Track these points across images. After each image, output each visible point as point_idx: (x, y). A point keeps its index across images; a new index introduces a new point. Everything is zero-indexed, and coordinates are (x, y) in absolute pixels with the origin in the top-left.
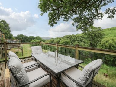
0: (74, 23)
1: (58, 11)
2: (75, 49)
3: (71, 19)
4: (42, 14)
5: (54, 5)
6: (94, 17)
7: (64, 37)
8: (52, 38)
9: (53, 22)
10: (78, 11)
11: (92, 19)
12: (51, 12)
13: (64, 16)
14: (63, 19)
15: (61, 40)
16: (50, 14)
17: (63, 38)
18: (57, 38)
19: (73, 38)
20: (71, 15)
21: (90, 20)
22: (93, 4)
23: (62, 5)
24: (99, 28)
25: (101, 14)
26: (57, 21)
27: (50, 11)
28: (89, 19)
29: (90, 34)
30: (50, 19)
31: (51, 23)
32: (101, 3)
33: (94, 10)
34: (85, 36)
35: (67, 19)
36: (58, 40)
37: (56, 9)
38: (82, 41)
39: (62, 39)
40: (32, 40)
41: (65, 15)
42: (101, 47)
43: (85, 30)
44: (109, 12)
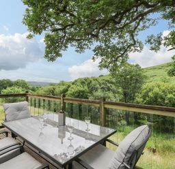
0: (95, 56)
1: (65, 33)
2: (98, 105)
3: (90, 48)
4: (30, 37)
5: (57, 21)
6: (129, 47)
7: (76, 81)
8: (52, 84)
9: (55, 52)
10: (101, 35)
11: (126, 51)
12: (50, 33)
13: (75, 43)
14: (74, 48)
15: (69, 86)
16: (48, 37)
17: (73, 84)
18: (63, 83)
19: (93, 83)
20: (89, 42)
21: (122, 52)
22: (126, 25)
23: (72, 22)
24: (137, 65)
25: (140, 43)
26: (61, 52)
27: (48, 31)
28: (120, 50)
29: (122, 76)
30: (48, 47)
31: (50, 55)
32: (138, 24)
33: (127, 36)
34: (114, 80)
35: (81, 48)
36: (64, 87)
37: (60, 29)
38: (109, 89)
39: (72, 86)
40: (5, 88)
41: (79, 40)
42: (142, 99)
43: (113, 70)
44: (152, 41)
